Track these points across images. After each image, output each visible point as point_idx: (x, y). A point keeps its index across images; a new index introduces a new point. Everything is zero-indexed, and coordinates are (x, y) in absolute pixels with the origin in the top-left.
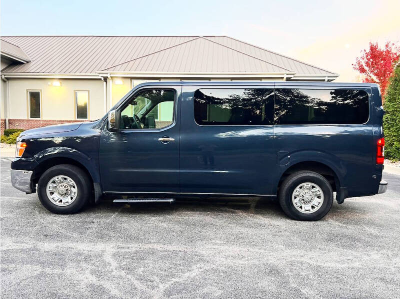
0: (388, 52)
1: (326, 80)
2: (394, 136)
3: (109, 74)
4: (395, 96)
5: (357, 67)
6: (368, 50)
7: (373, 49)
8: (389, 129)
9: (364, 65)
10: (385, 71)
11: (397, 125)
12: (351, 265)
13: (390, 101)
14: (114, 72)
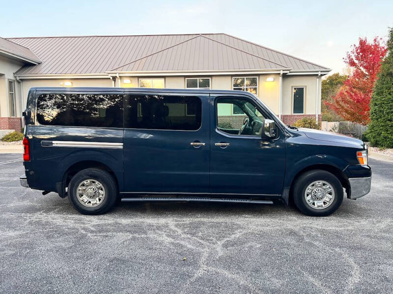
0: (376, 46)
1: (319, 75)
2: (382, 126)
3: (118, 74)
4: (382, 90)
5: (348, 60)
6: (358, 45)
7: (362, 43)
8: (377, 119)
9: (354, 58)
10: (374, 64)
11: (384, 116)
12: (346, 228)
13: (378, 94)
14: (122, 72)
